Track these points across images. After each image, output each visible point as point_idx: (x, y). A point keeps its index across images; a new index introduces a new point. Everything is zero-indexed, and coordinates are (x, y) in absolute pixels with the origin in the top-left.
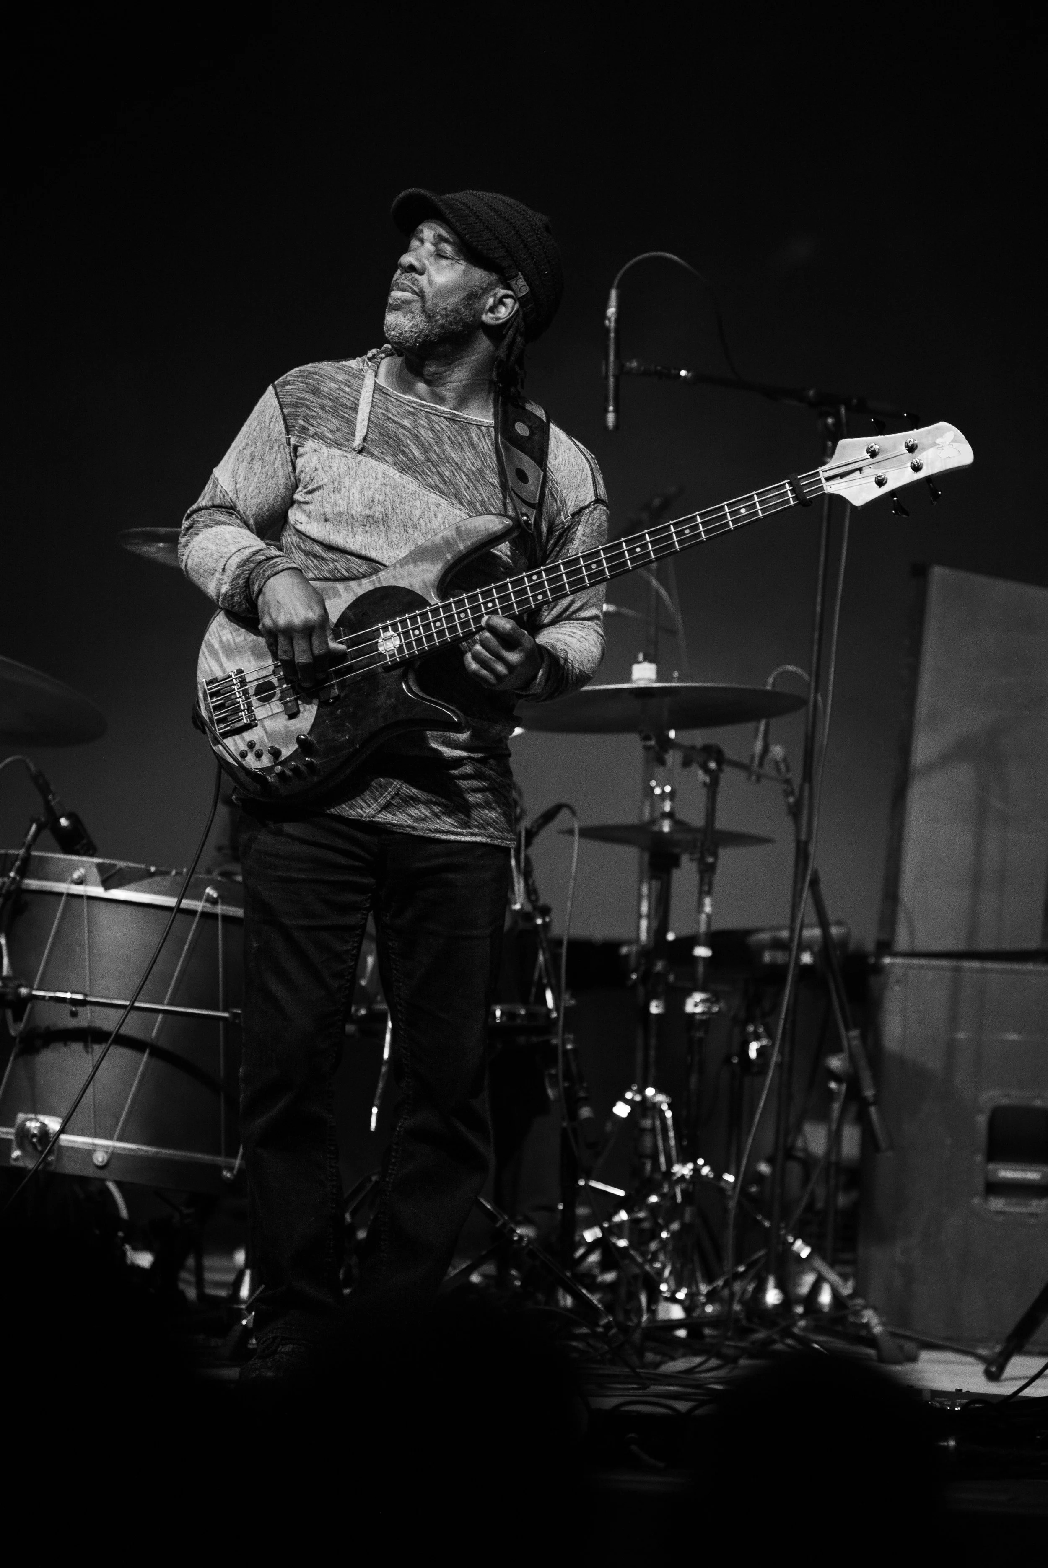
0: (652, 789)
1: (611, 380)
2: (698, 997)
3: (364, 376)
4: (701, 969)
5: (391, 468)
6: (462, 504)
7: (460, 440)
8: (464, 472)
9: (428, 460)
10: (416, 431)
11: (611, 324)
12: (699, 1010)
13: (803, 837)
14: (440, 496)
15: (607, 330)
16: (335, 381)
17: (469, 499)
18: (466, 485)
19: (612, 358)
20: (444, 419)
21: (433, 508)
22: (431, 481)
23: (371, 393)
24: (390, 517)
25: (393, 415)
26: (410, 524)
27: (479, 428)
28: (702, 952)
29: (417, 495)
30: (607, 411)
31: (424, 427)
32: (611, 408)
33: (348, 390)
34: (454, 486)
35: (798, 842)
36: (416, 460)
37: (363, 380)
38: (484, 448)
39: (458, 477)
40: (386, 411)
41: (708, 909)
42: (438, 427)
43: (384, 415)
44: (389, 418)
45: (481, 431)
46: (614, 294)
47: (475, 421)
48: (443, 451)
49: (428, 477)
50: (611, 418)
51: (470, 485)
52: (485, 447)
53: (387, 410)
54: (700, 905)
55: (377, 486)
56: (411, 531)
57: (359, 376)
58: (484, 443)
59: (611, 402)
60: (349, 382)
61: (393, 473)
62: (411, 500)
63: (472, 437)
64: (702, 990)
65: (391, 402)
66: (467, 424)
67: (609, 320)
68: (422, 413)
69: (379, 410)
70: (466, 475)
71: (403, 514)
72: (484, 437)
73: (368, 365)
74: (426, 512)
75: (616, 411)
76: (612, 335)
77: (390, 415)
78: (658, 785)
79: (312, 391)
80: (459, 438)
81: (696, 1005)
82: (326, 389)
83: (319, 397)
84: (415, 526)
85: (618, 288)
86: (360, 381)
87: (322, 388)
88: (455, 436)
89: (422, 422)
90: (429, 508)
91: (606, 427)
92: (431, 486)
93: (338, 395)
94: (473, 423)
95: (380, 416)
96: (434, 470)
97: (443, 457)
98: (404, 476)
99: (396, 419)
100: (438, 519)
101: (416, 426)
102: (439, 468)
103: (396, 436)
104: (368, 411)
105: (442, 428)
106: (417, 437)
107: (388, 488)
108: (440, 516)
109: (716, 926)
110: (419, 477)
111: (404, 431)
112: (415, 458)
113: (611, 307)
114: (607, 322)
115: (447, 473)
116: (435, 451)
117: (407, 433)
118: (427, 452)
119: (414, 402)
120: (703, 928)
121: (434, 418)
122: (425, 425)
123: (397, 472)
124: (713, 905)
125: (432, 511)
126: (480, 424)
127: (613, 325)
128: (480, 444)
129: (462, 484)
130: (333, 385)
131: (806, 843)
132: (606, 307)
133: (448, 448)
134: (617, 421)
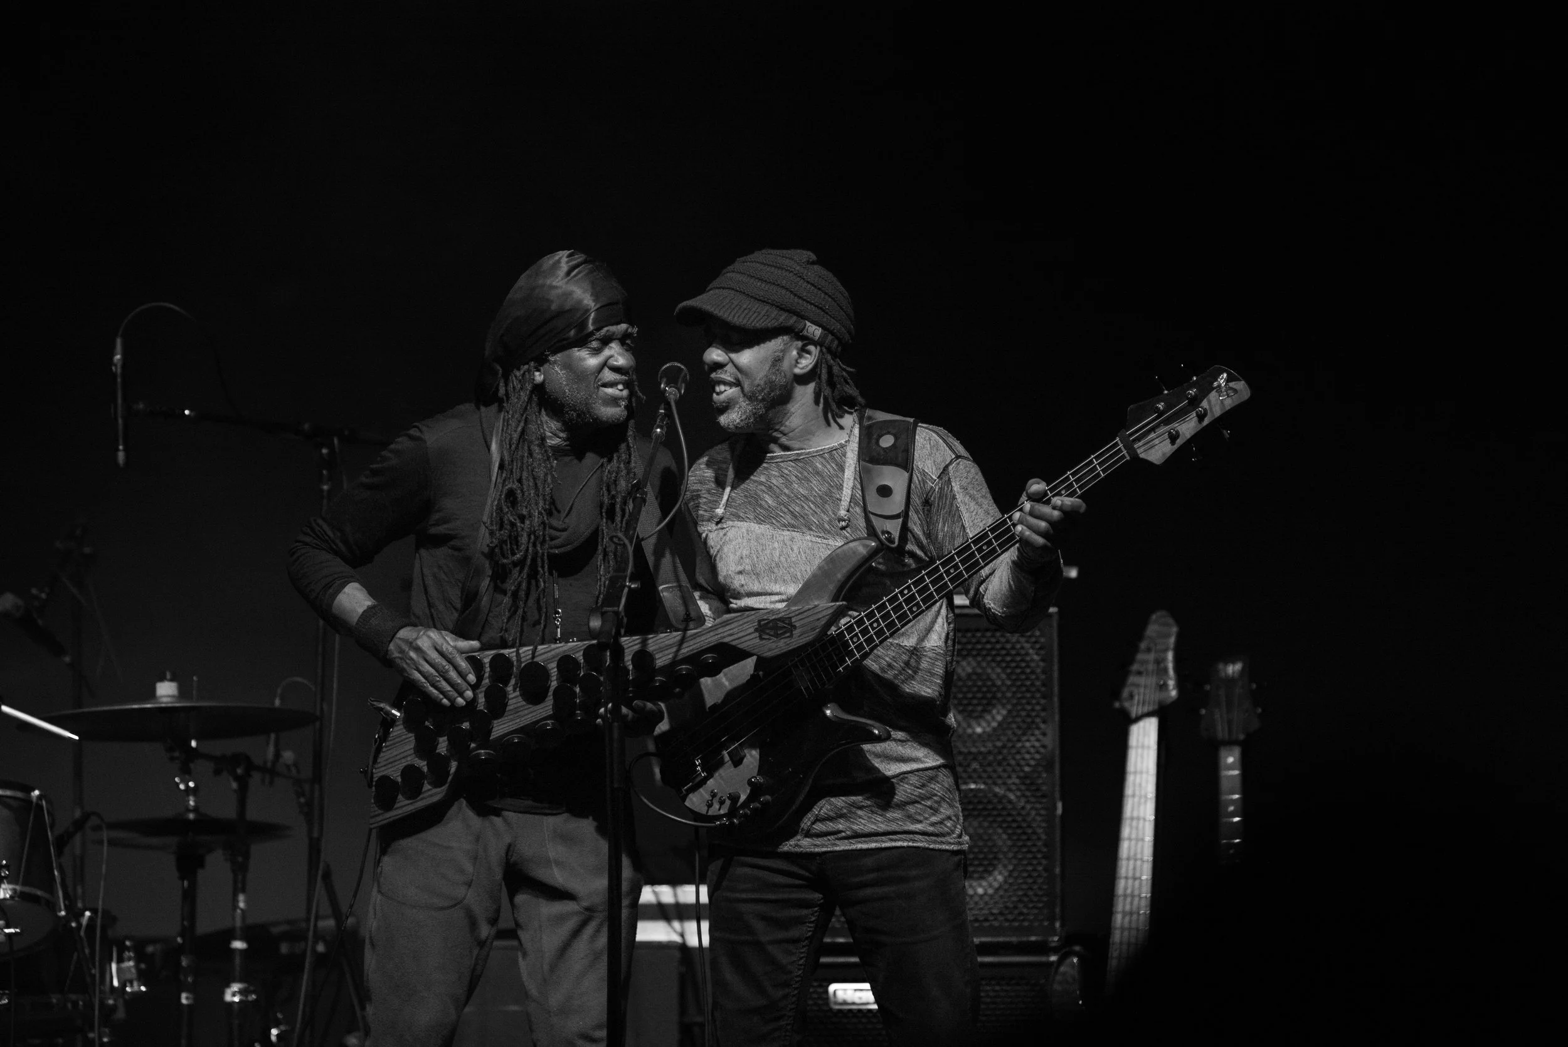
0: (177, 785)
1: (120, 421)
2: (235, 987)
4: (238, 960)
6: (811, 530)
7: (806, 474)
8: (811, 501)
9: (780, 504)
10: (769, 483)
11: (117, 369)
12: (236, 999)
13: (316, 835)
14: (793, 531)
15: (115, 375)
17: (817, 523)
18: (814, 511)
19: (120, 401)
20: (790, 462)
21: (789, 543)
22: (784, 521)
24: (757, 565)
26: (774, 565)
27: (822, 457)
28: (238, 945)
29: (774, 538)
30: (118, 450)
31: (776, 476)
32: (121, 447)
34: (804, 518)
35: (311, 839)
36: (770, 508)
38: (829, 471)
39: (806, 507)
41: (242, 905)
42: (786, 472)
45: (825, 459)
46: (119, 342)
47: (817, 451)
48: (792, 491)
49: (781, 518)
50: (121, 456)
51: (818, 511)
52: (831, 470)
54: (235, 901)
55: (744, 544)
56: (776, 570)
58: (829, 467)
59: (121, 441)
61: (755, 527)
62: (771, 543)
63: (816, 467)
64: (240, 981)
66: (810, 458)
67: (116, 365)
68: (774, 465)
70: (813, 503)
71: (766, 558)
72: (828, 462)
74: (784, 549)
75: (125, 450)
76: (119, 380)
78: (182, 781)
80: (805, 472)
81: (234, 995)
84: (778, 565)
88: (801, 473)
89: (774, 473)
90: (786, 545)
91: (117, 464)
92: (785, 526)
94: (815, 454)
96: (786, 510)
97: (793, 495)
98: (761, 526)
100: (795, 551)
101: (769, 479)
102: (790, 508)
103: (755, 494)
105: (790, 471)
106: (770, 487)
107: (752, 541)
108: (795, 548)
109: (250, 921)
110: (774, 521)
111: (760, 487)
112: (769, 507)
113: (116, 355)
114: (113, 368)
115: (797, 509)
116: (785, 493)
117: (763, 488)
118: (778, 497)
120: (238, 923)
121: (782, 464)
122: (776, 474)
123: (756, 525)
124: (247, 902)
125: (789, 547)
126: (821, 453)
127: (119, 371)
128: (826, 470)
129: (810, 512)
131: (319, 840)
132: (112, 354)
133: (796, 485)
134: (127, 457)
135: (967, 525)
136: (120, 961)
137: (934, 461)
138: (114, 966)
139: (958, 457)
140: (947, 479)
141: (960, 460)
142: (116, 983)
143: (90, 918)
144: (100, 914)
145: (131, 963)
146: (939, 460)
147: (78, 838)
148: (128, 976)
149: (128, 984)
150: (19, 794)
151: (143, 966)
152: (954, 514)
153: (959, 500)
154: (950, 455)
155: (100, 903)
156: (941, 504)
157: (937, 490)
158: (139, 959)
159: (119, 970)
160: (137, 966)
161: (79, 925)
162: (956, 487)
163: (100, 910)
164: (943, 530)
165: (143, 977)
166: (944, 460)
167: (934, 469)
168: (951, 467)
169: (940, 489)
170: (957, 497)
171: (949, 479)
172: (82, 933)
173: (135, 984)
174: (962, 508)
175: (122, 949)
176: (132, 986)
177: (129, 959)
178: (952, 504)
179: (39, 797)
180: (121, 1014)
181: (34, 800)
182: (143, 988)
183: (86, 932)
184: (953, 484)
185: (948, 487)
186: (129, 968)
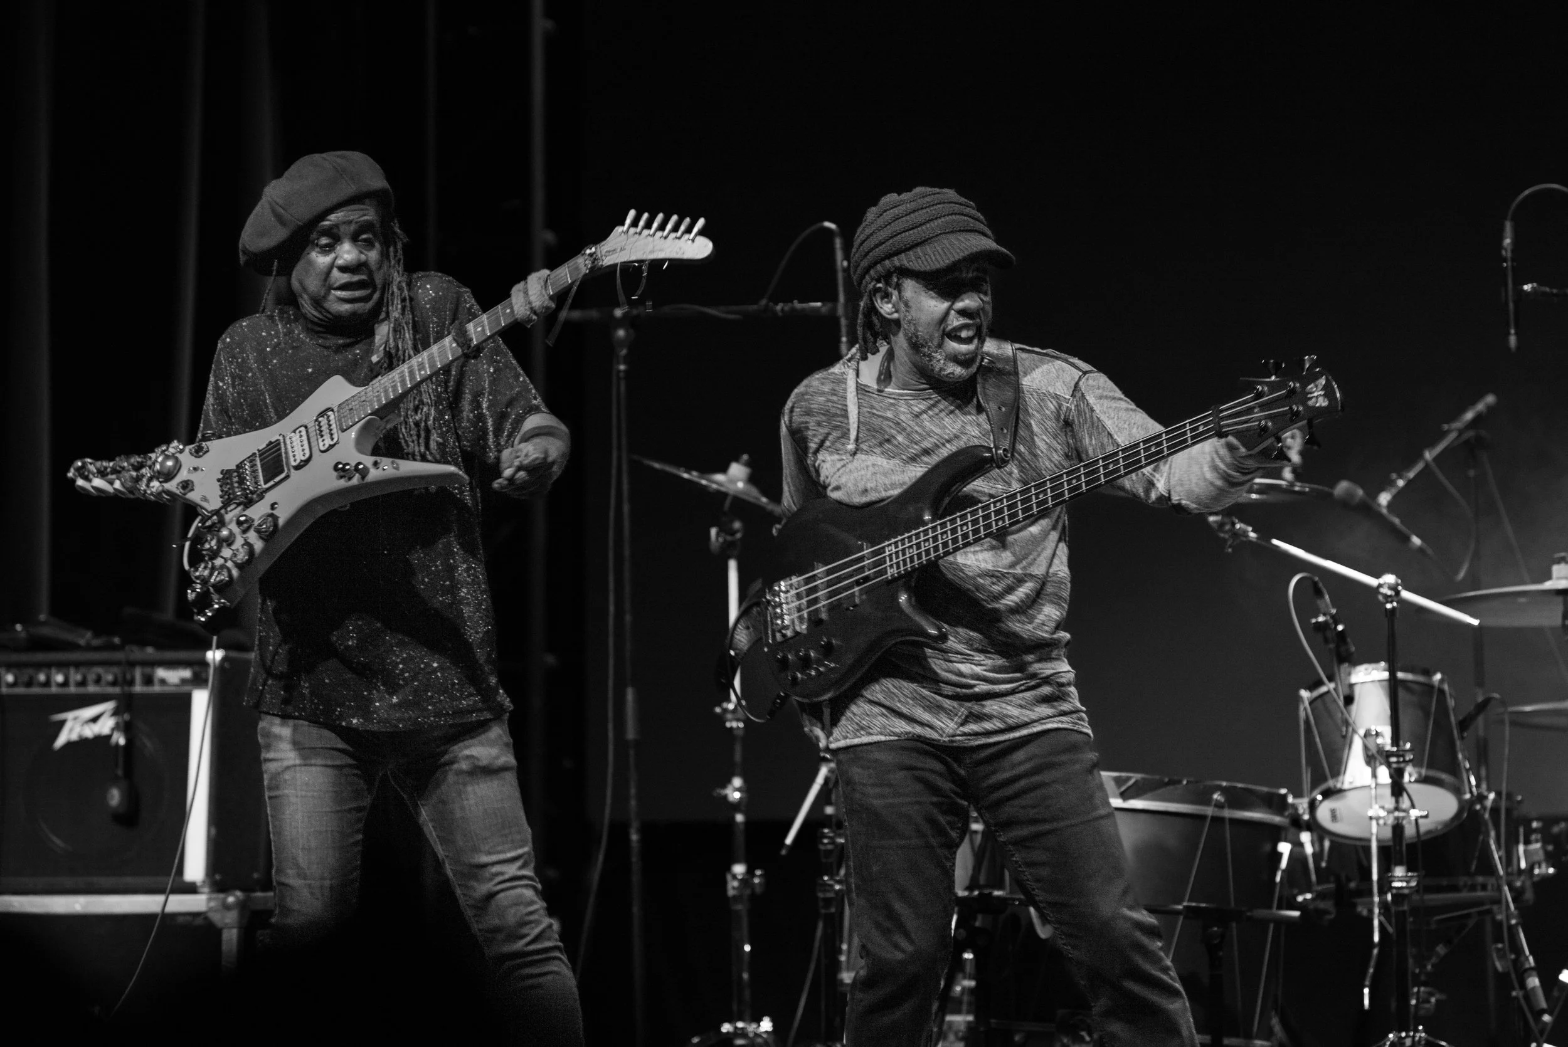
1: (1511, 306)
3: (846, 379)
5: (879, 458)
9: (911, 440)
10: (897, 419)
11: (1507, 253)
15: (1504, 259)
16: (823, 393)
23: (855, 393)
25: (877, 410)
30: (1509, 334)
31: (904, 413)
32: (1513, 331)
33: (835, 398)
36: (901, 445)
37: (846, 383)
39: (941, 446)
40: (871, 409)
43: (869, 412)
44: (873, 414)
46: (1508, 226)
48: (924, 428)
50: (1513, 340)
53: (872, 407)
55: (868, 477)
57: (841, 381)
59: (1512, 326)
60: (835, 390)
61: (882, 461)
65: (874, 398)
67: (1506, 250)
69: (865, 410)
73: (848, 366)
75: (1516, 333)
76: (1509, 263)
77: (875, 411)
79: (805, 412)
82: (816, 406)
83: (813, 416)
85: (1512, 220)
86: (843, 386)
87: (812, 406)
89: (902, 409)
91: (1509, 349)
93: (827, 408)
95: (867, 414)
97: (924, 434)
98: (891, 461)
99: (879, 413)
101: (896, 415)
102: (921, 445)
103: (881, 428)
104: (857, 412)
106: (898, 424)
107: (878, 476)
111: (887, 422)
112: (899, 443)
113: (1506, 238)
114: (1504, 253)
115: (930, 446)
116: (916, 432)
117: (890, 424)
118: (909, 435)
119: (893, 394)
121: (911, 402)
122: (905, 410)
123: (884, 460)
127: (1509, 254)
130: (822, 399)
132: (1501, 239)
133: (928, 423)
134: (1519, 340)
135: (1112, 432)
136: (1527, 842)
137: (1064, 382)
138: (1521, 848)
139: (1085, 373)
140: (1080, 395)
141: (1087, 375)
142: (1523, 865)
143: (1494, 801)
144: (1504, 797)
145: (1538, 845)
146: (1068, 379)
147: (1480, 720)
148: (1536, 858)
149: (1537, 866)
150: (1421, 678)
151: (1550, 848)
152: (1097, 426)
153: (1098, 411)
154: (1077, 374)
155: (1504, 785)
156: (1081, 420)
157: (1073, 408)
158: (1545, 842)
159: (1525, 851)
160: (1544, 847)
161: (1484, 808)
162: (1091, 399)
163: (1504, 793)
164: (1091, 444)
165: (1550, 859)
166: (1073, 378)
167: (1065, 388)
168: (1081, 383)
169: (1077, 406)
170: (1095, 408)
171: (1083, 394)
172: (1487, 816)
173: (1544, 866)
174: (1102, 418)
175: (1529, 832)
176: (1540, 867)
177: (1537, 841)
178: (1092, 417)
179: (1442, 681)
180: (1529, 895)
181: (1436, 684)
182: (1551, 870)
183: (1491, 814)
184: (1088, 398)
185: (1083, 403)
186: (1536, 851)
